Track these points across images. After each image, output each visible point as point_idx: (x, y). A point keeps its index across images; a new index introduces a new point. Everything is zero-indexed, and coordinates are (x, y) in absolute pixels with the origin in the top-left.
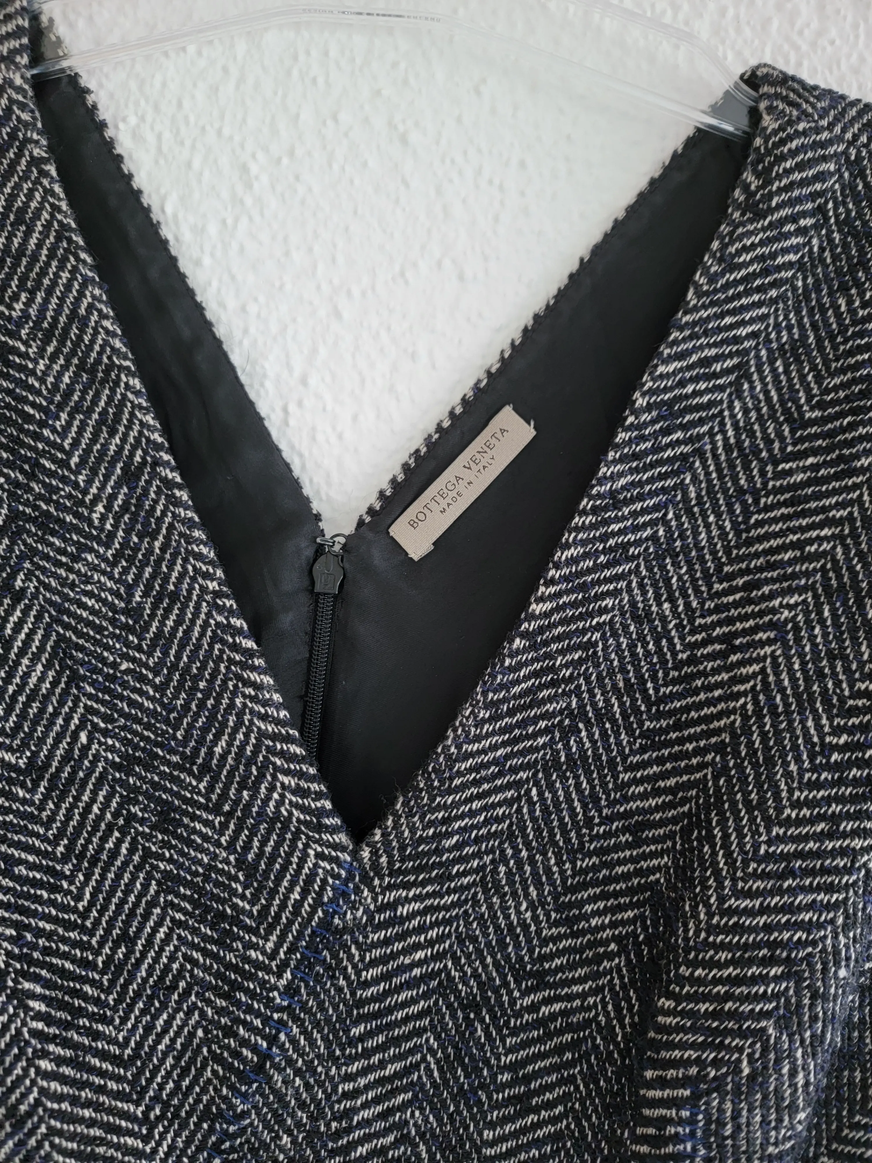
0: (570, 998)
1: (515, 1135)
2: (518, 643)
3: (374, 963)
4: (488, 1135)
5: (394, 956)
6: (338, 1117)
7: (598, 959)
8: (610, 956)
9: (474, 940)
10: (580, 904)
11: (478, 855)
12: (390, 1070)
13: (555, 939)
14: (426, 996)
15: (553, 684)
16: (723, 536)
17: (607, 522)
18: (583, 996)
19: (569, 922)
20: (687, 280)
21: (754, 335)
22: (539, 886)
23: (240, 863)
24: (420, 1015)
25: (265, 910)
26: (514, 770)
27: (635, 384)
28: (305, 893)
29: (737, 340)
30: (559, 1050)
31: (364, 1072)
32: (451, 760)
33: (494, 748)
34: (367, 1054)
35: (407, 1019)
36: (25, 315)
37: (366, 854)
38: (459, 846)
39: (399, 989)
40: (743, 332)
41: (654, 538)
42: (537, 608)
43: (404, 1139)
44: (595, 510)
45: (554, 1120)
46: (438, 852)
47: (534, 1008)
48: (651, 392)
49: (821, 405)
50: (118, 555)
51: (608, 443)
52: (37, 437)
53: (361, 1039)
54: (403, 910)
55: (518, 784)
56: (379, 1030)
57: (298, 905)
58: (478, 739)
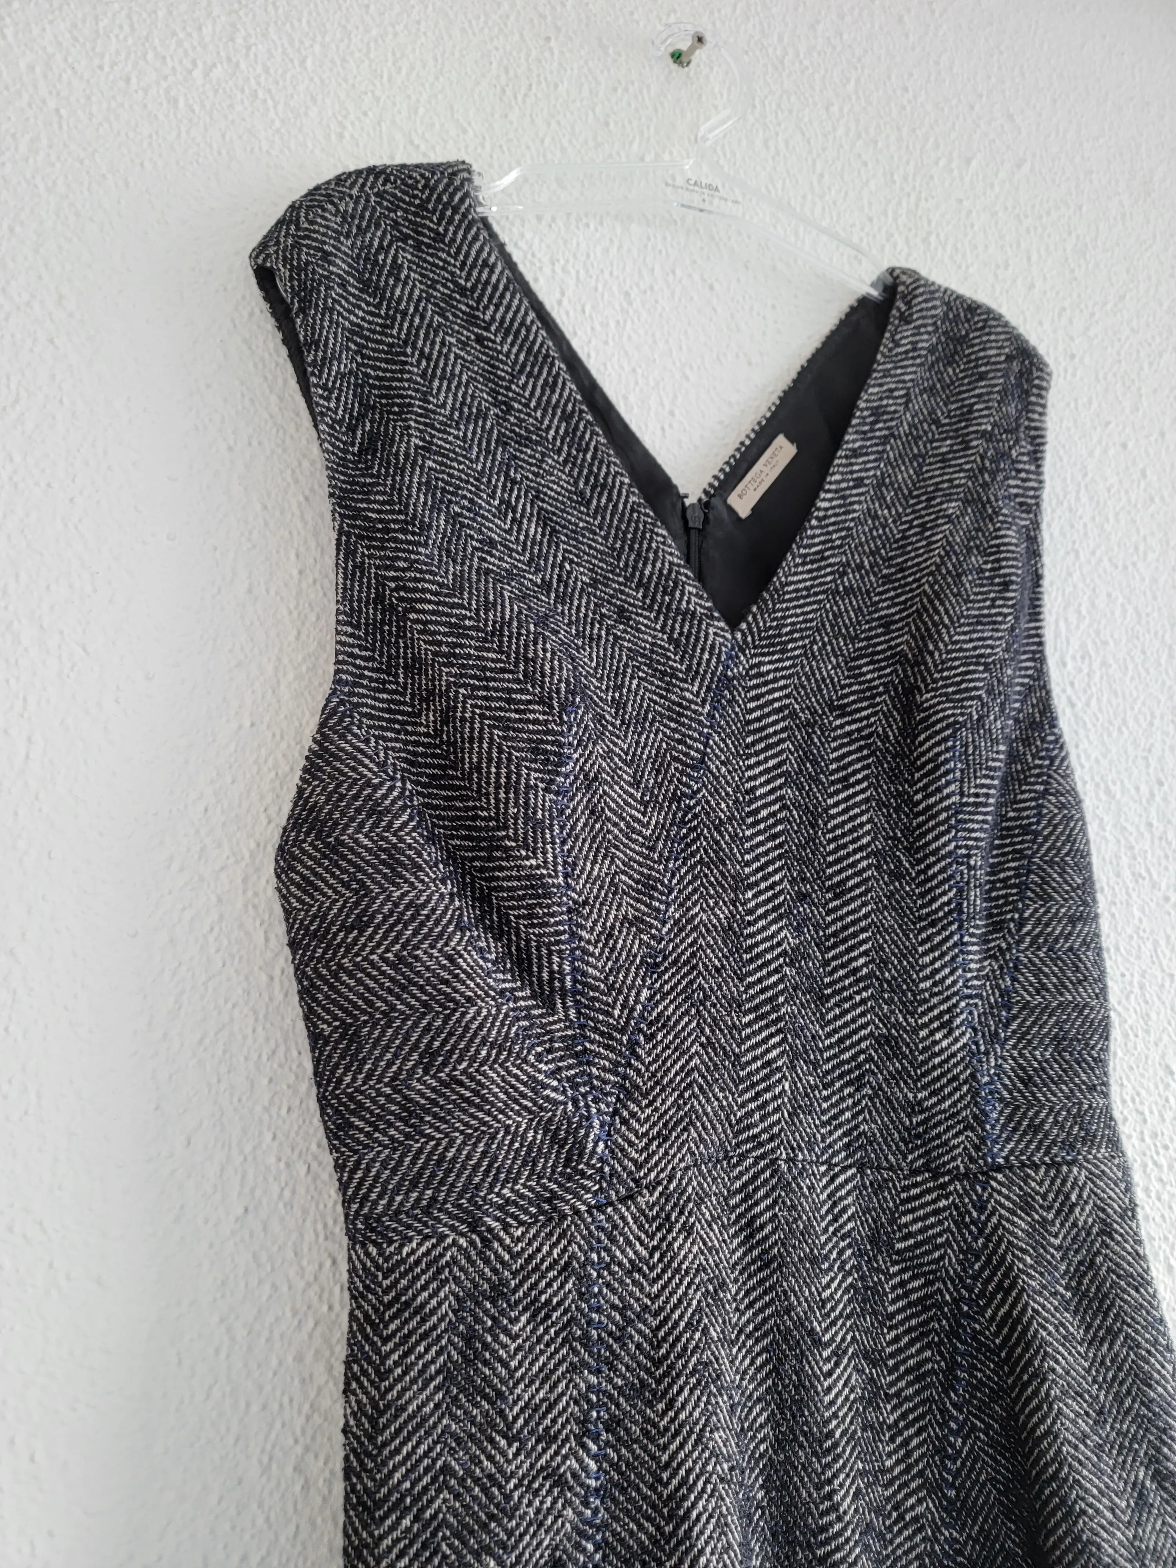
0: (860, 720)
1: (846, 800)
2: (814, 522)
3: (752, 699)
4: (830, 801)
5: (762, 695)
6: (748, 792)
7: (873, 697)
8: (880, 694)
9: (804, 687)
10: (860, 667)
11: (802, 638)
12: (771, 764)
13: (850, 685)
14: (783, 719)
15: (832, 548)
16: (910, 477)
17: (852, 464)
18: (868, 718)
19: (855, 676)
20: (877, 349)
21: (912, 380)
22: (836, 657)
23: (670, 640)
24: (783, 730)
25: (689, 668)
26: (816, 594)
27: (858, 397)
28: (711, 654)
29: (904, 382)
30: (861, 749)
31: (757, 764)
32: (783, 586)
33: (805, 580)
34: (757, 754)
35: (775, 733)
36: (493, 318)
37: (740, 635)
38: (791, 632)
39: (768, 715)
40: (907, 378)
41: (875, 475)
42: (820, 504)
43: (784, 807)
44: (846, 457)
45: (863, 791)
46: (780, 635)
47: (842, 726)
48: (867, 401)
49: (949, 417)
50: (566, 461)
51: (848, 424)
52: (508, 389)
53: (753, 744)
54: (764, 669)
55: (819, 602)
56: (761, 740)
57: (709, 661)
58: (796, 574)
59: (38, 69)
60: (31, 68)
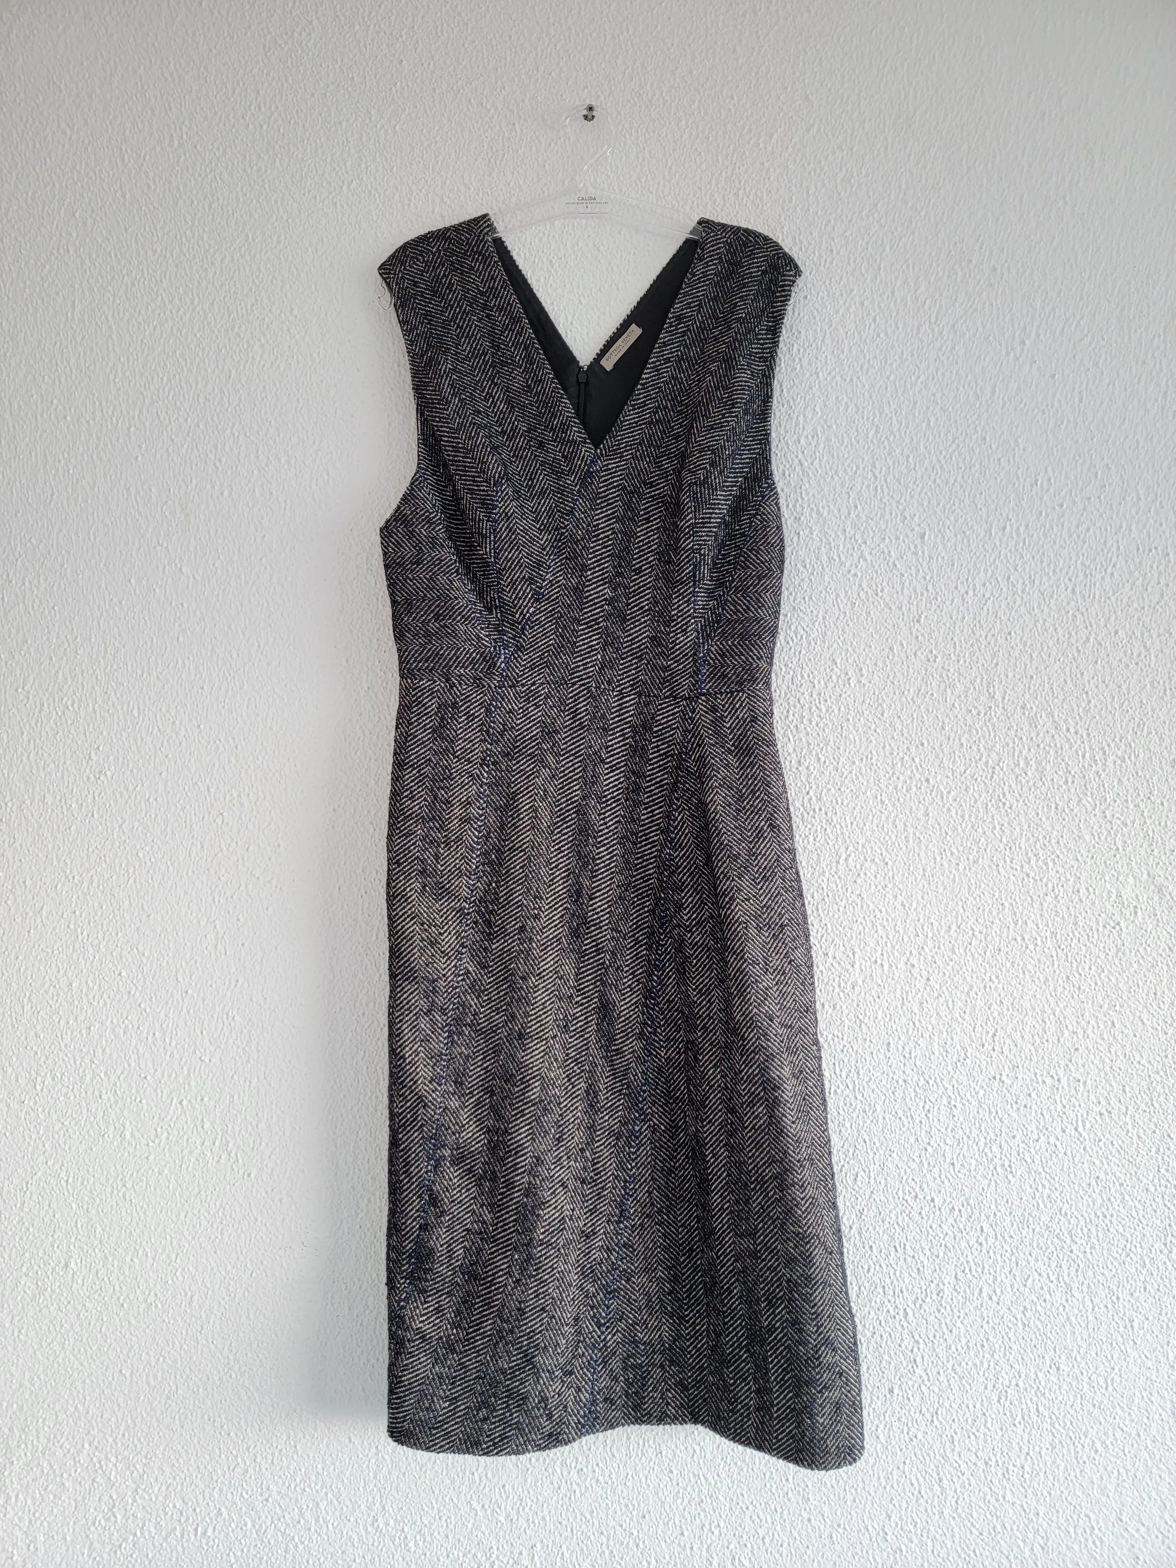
0: (660, 489)
1: (646, 529)
2: (639, 387)
3: (603, 482)
4: (638, 529)
5: (608, 479)
6: (594, 526)
7: (667, 476)
9: (631, 474)
10: (662, 461)
11: (631, 449)
12: (609, 512)
14: (618, 491)
15: (651, 399)
16: (697, 352)
17: (663, 351)
18: (663, 487)
20: (683, 281)
21: (703, 295)
22: (649, 457)
23: (563, 456)
24: (617, 496)
25: (570, 469)
26: (641, 425)
27: (668, 311)
28: (582, 461)
29: (698, 297)
30: (658, 503)
31: (601, 513)
32: (622, 422)
33: (634, 418)
34: (602, 508)
35: (613, 498)
37: (599, 451)
38: (626, 447)
39: (610, 489)
40: (699, 294)
41: (677, 355)
42: (644, 376)
43: (614, 533)
44: (659, 347)
45: (657, 524)
46: (620, 449)
47: (650, 492)
48: (674, 313)
49: (723, 313)
50: (524, 371)
51: (662, 329)
53: (600, 503)
54: (610, 467)
55: (641, 429)
56: (605, 501)
57: (580, 465)
58: (629, 415)
59: (279, 202)
60: (276, 202)
